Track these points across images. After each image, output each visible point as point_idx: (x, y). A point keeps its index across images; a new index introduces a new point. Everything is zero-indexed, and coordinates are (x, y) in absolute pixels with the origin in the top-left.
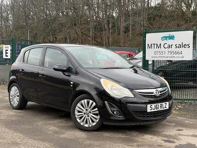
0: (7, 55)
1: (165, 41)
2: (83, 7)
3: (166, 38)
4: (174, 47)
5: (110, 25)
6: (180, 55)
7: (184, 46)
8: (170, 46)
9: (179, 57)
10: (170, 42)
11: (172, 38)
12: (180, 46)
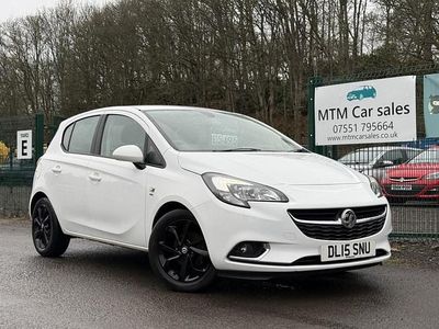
0: (25, 151)
1: (356, 102)
2: (212, 61)
3: (357, 94)
4: (375, 113)
5: (271, 99)
6: (389, 131)
7: (398, 110)
8: (366, 113)
9: (386, 136)
10: (365, 103)
11: (370, 93)
12: (388, 111)
